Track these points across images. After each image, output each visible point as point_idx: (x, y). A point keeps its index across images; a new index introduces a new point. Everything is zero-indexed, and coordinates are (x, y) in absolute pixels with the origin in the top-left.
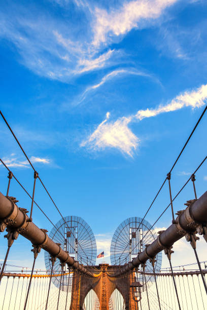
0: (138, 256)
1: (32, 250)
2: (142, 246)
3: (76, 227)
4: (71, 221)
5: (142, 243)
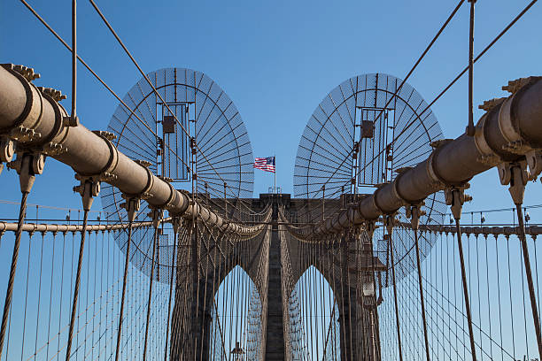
0: (376, 192)
1: (75, 189)
2: (390, 163)
3: (191, 103)
4: (175, 84)
5: (390, 154)
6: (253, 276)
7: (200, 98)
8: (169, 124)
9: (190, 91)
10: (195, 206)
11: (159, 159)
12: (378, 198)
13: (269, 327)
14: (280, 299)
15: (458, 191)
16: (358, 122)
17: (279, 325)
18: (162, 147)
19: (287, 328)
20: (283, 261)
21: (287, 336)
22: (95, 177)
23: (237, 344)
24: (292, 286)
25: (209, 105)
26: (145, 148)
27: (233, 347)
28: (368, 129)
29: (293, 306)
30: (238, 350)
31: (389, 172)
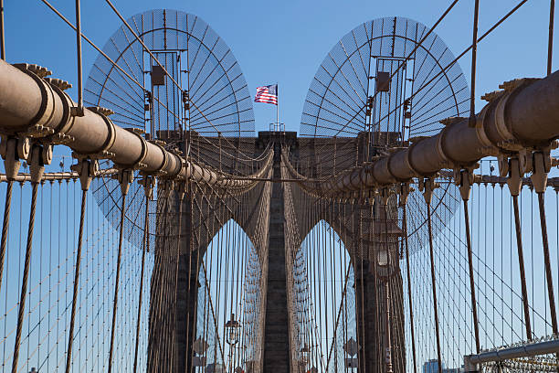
2: (407, 120)
3: (183, 51)
4: (165, 28)
5: (409, 110)
6: (250, 235)
7: (193, 45)
8: (158, 75)
9: (182, 37)
10: (189, 168)
11: (148, 115)
12: (391, 165)
13: (269, 295)
14: (283, 261)
15: (467, 171)
16: (373, 73)
17: (282, 291)
18: (150, 101)
19: (291, 295)
20: (287, 214)
21: (291, 305)
22: (92, 156)
23: (233, 315)
24: (298, 246)
25: (203, 54)
26: (131, 102)
27: (228, 319)
28: (383, 82)
29: (299, 270)
30: (232, 323)
31: (407, 131)
